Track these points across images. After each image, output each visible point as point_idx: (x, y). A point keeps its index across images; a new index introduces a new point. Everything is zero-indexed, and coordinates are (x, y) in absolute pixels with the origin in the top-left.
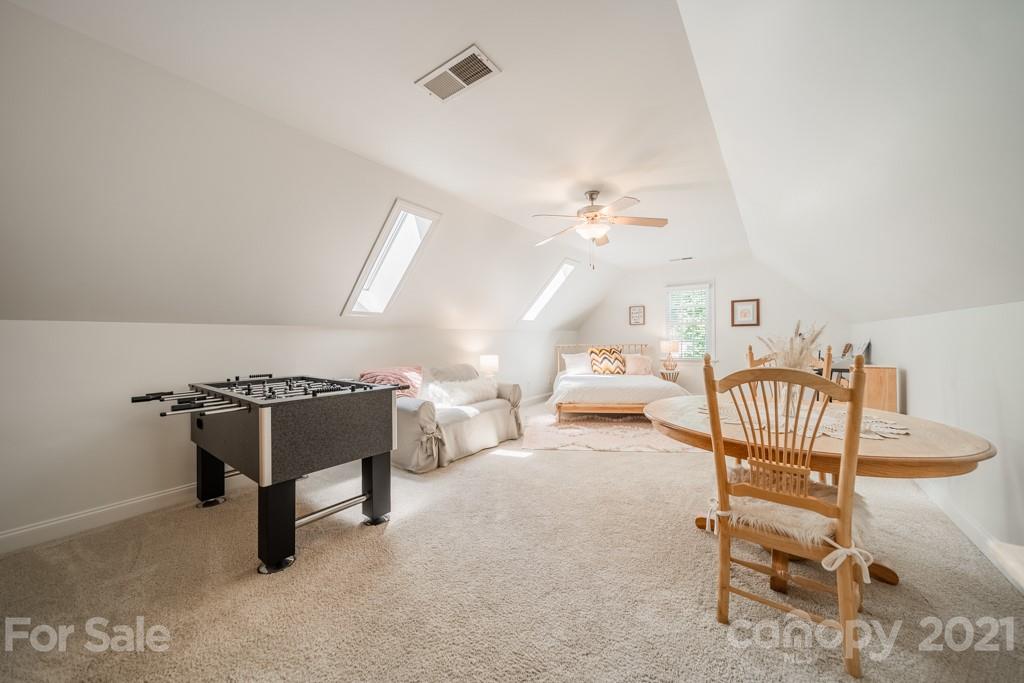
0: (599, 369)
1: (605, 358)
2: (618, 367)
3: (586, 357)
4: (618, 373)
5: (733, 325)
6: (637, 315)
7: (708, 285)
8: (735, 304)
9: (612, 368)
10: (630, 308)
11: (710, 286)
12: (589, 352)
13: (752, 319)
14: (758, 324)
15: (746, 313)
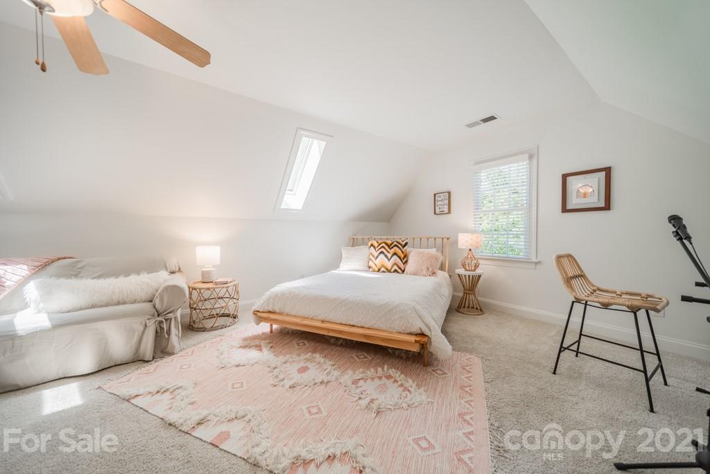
0: (373, 266)
1: (382, 252)
2: (395, 264)
3: (365, 251)
4: (395, 271)
5: (565, 210)
6: (443, 202)
7: (527, 156)
8: (569, 179)
9: (389, 264)
10: (435, 195)
11: (531, 157)
12: (369, 244)
13: (597, 200)
14: (607, 207)
15: (586, 190)
